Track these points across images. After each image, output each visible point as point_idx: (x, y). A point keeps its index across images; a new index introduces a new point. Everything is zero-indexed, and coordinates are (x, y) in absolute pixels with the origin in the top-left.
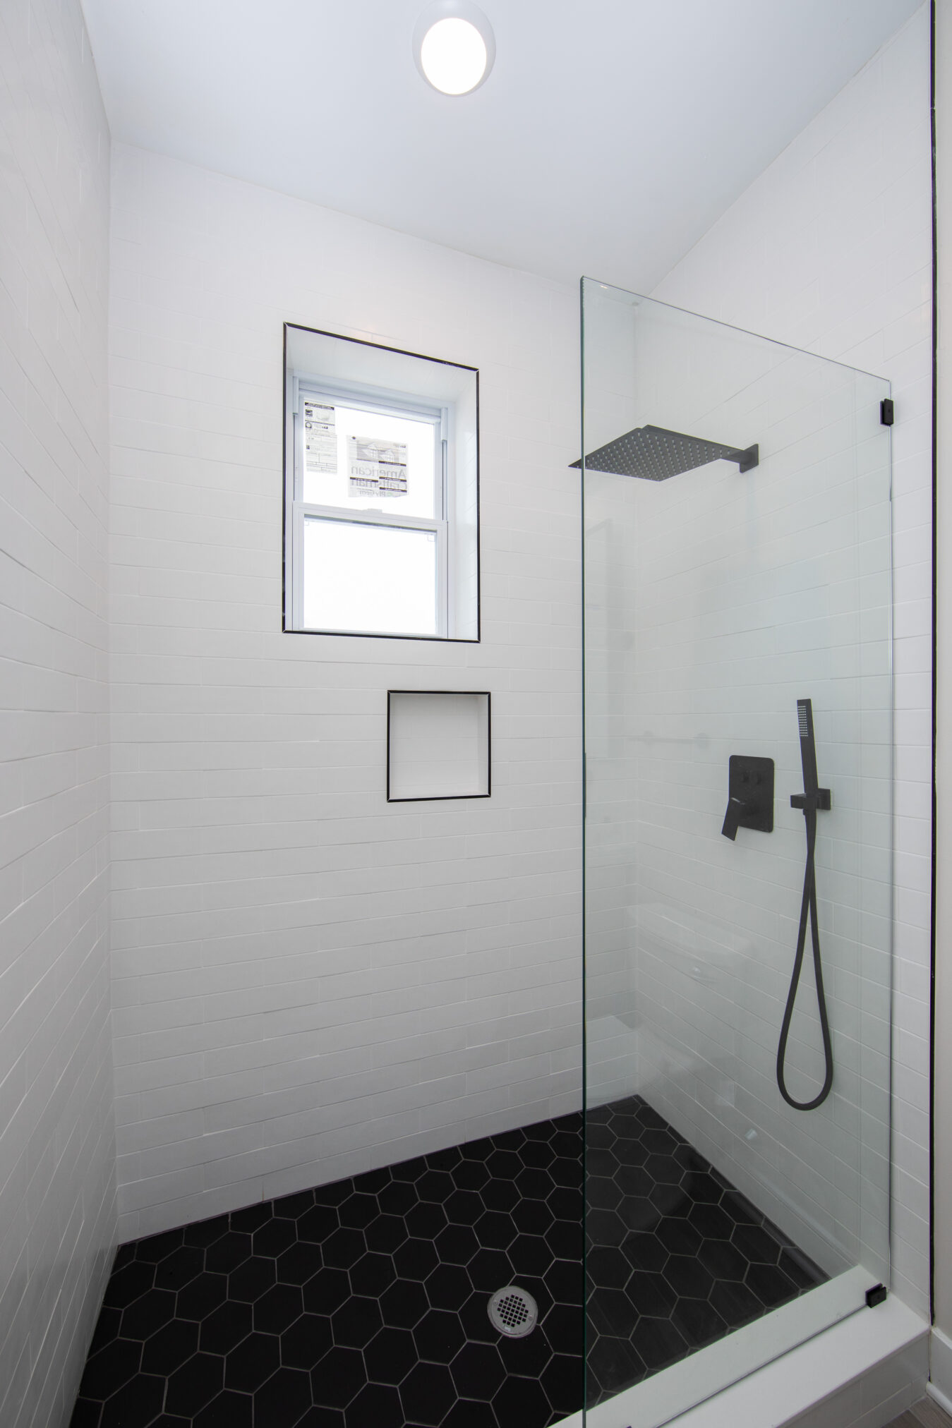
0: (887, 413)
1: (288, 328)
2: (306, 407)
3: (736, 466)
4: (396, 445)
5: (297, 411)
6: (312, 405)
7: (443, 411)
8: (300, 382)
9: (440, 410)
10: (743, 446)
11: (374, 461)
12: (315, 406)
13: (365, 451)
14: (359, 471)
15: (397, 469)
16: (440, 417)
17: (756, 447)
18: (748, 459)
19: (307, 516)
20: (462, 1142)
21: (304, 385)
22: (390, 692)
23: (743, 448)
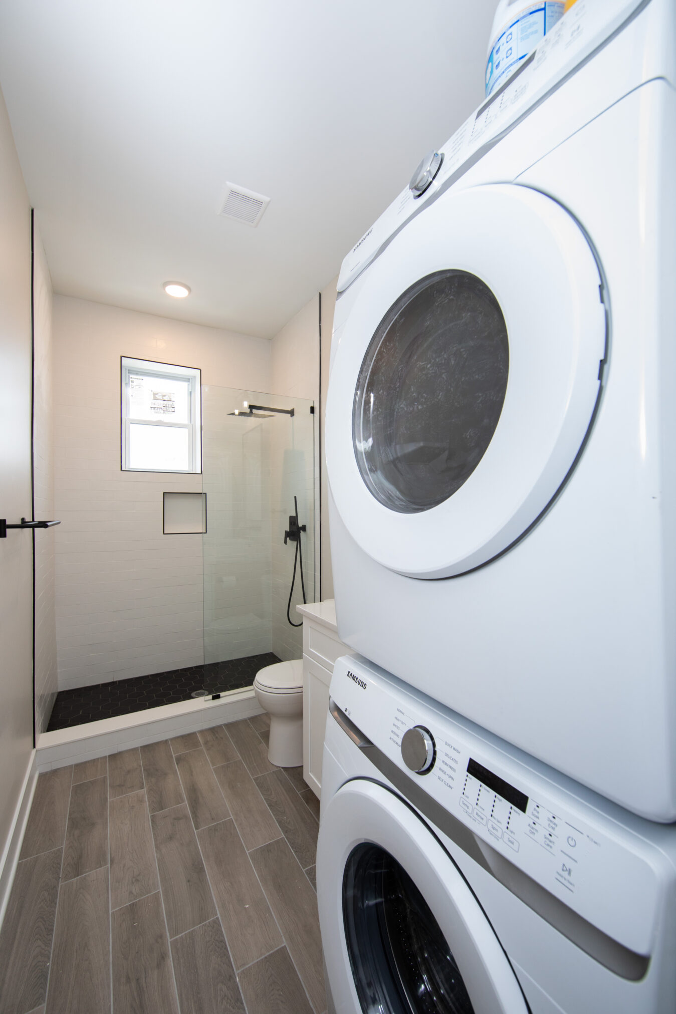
0: (312, 410)
1: (123, 358)
2: (131, 380)
3: (290, 415)
4: (170, 393)
5: (127, 382)
6: (133, 378)
7: (190, 380)
8: (129, 370)
9: (189, 379)
10: (289, 409)
11: (161, 400)
12: (135, 378)
13: (157, 396)
14: (154, 404)
15: (171, 403)
16: (189, 381)
17: (293, 409)
18: (292, 413)
19: (131, 423)
20: (195, 665)
21: (131, 371)
22: (164, 493)
23: (290, 410)
